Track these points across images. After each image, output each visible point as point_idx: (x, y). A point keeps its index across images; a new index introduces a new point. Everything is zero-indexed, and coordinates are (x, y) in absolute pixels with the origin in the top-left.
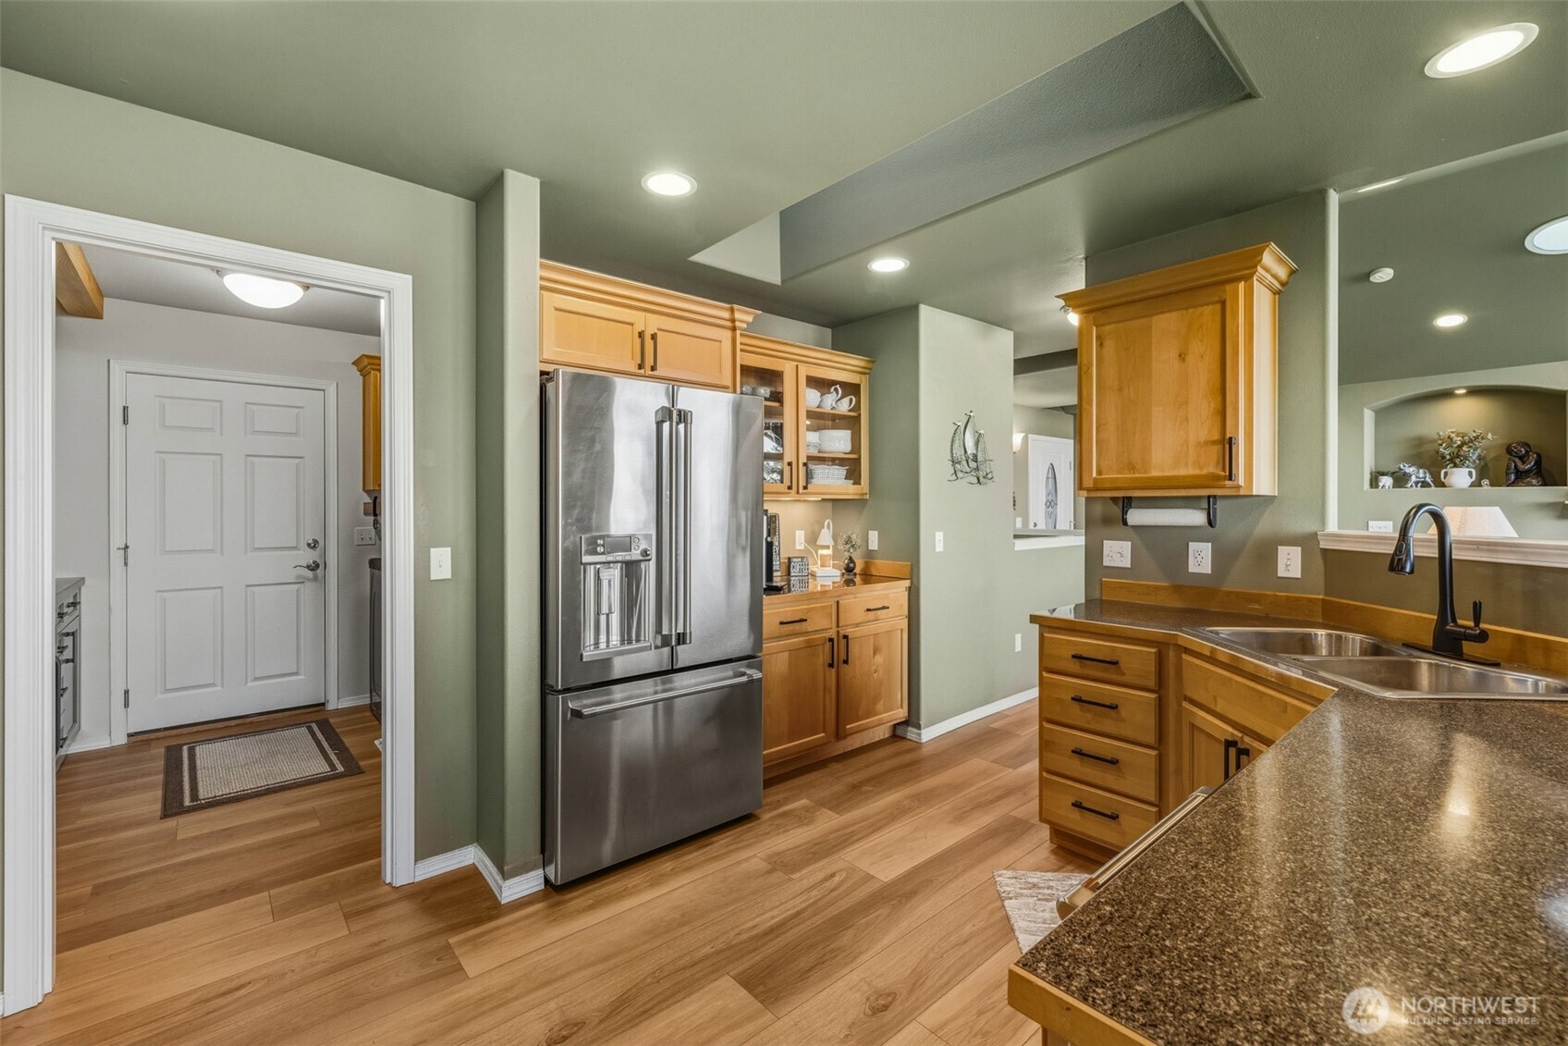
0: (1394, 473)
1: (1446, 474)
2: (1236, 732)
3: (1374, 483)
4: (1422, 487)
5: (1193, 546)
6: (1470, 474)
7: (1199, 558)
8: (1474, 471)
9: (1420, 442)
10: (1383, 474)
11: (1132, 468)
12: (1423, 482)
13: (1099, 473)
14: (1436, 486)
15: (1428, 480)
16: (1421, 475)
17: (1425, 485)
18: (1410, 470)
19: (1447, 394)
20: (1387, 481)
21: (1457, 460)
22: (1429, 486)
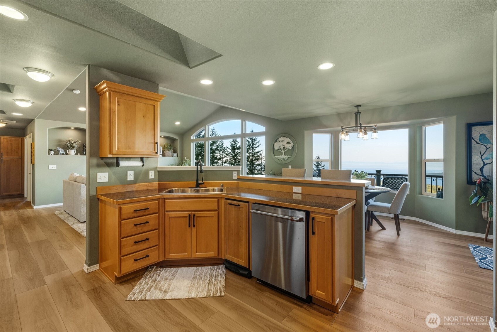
0: (54, 150)
1: (68, 151)
2: (189, 213)
3: (49, 154)
4: (62, 155)
5: (129, 172)
6: (74, 151)
7: (131, 176)
8: (75, 151)
9: (60, 141)
10: (51, 150)
11: (130, 148)
12: (62, 153)
13: (118, 149)
14: (66, 155)
15: (64, 153)
16: (62, 151)
17: (63, 154)
18: (60, 149)
19: (69, 128)
20: (52, 152)
21: (72, 147)
22: (64, 154)
